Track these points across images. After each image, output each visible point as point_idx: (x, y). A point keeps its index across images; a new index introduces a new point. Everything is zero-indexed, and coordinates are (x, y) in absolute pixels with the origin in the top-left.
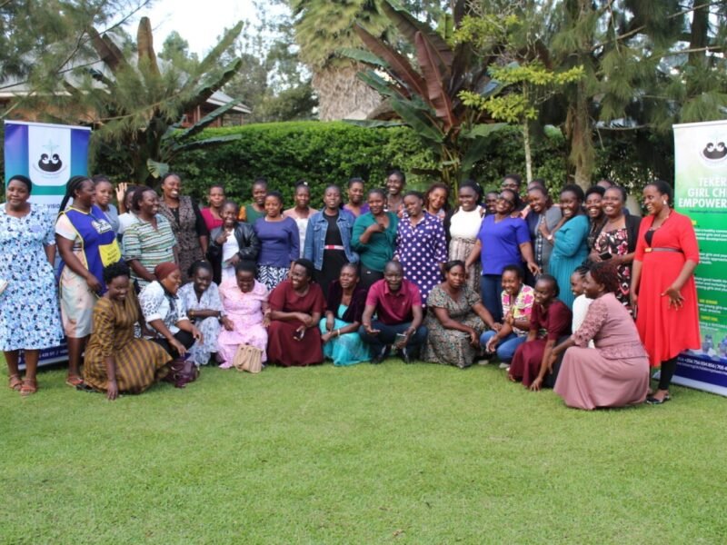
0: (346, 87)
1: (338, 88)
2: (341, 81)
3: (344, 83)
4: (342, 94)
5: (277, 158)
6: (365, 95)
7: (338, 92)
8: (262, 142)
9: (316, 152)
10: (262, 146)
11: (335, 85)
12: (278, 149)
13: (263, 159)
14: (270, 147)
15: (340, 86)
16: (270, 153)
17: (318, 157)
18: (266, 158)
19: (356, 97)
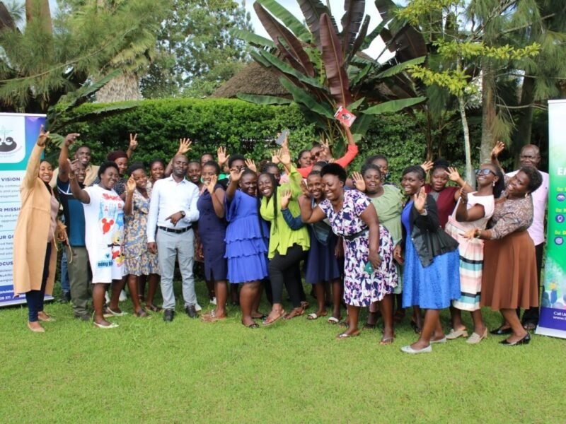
0: (118, 88)
1: (112, 89)
2: (115, 84)
3: (117, 85)
4: (115, 94)
5: (167, 130)
6: (132, 95)
7: (112, 92)
8: (150, 116)
9: (207, 125)
10: (150, 120)
11: (110, 87)
12: (169, 122)
13: (152, 132)
14: (161, 120)
15: (114, 88)
16: (160, 126)
17: (208, 130)
18: (155, 130)
19: (126, 96)
